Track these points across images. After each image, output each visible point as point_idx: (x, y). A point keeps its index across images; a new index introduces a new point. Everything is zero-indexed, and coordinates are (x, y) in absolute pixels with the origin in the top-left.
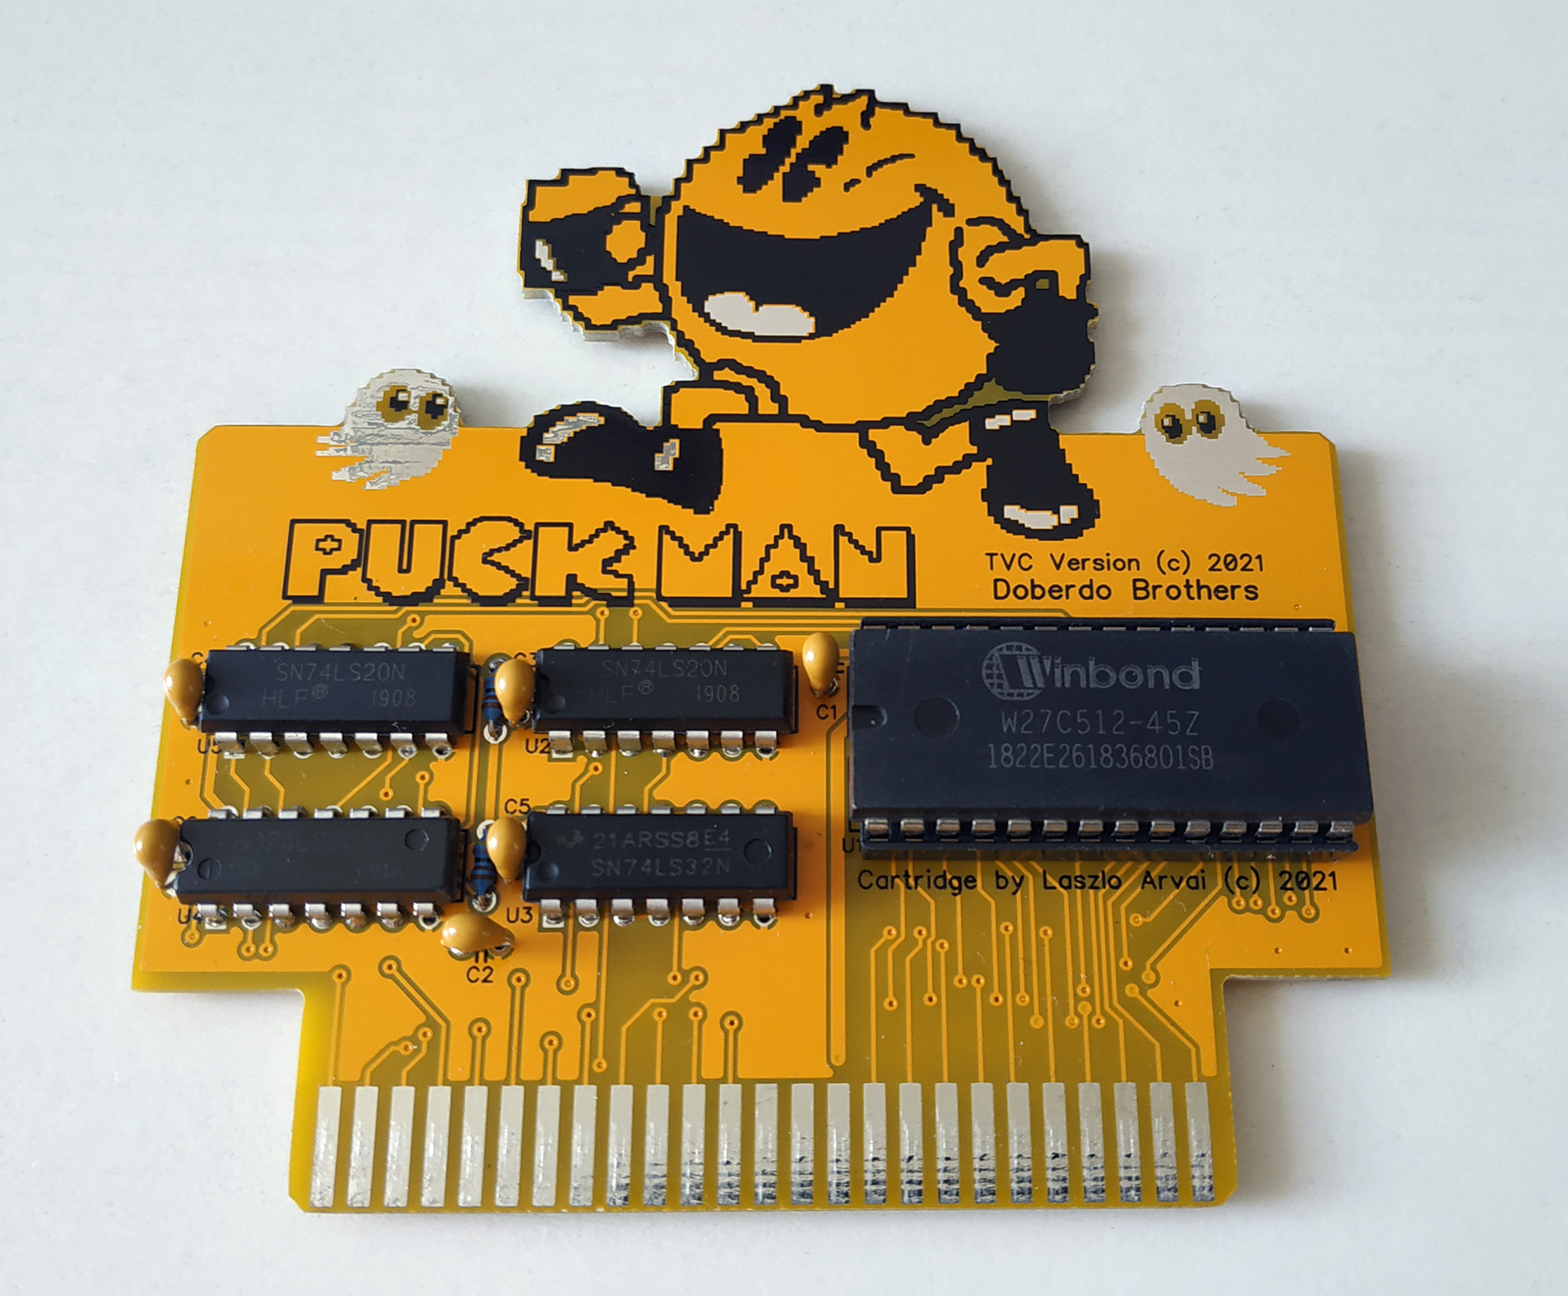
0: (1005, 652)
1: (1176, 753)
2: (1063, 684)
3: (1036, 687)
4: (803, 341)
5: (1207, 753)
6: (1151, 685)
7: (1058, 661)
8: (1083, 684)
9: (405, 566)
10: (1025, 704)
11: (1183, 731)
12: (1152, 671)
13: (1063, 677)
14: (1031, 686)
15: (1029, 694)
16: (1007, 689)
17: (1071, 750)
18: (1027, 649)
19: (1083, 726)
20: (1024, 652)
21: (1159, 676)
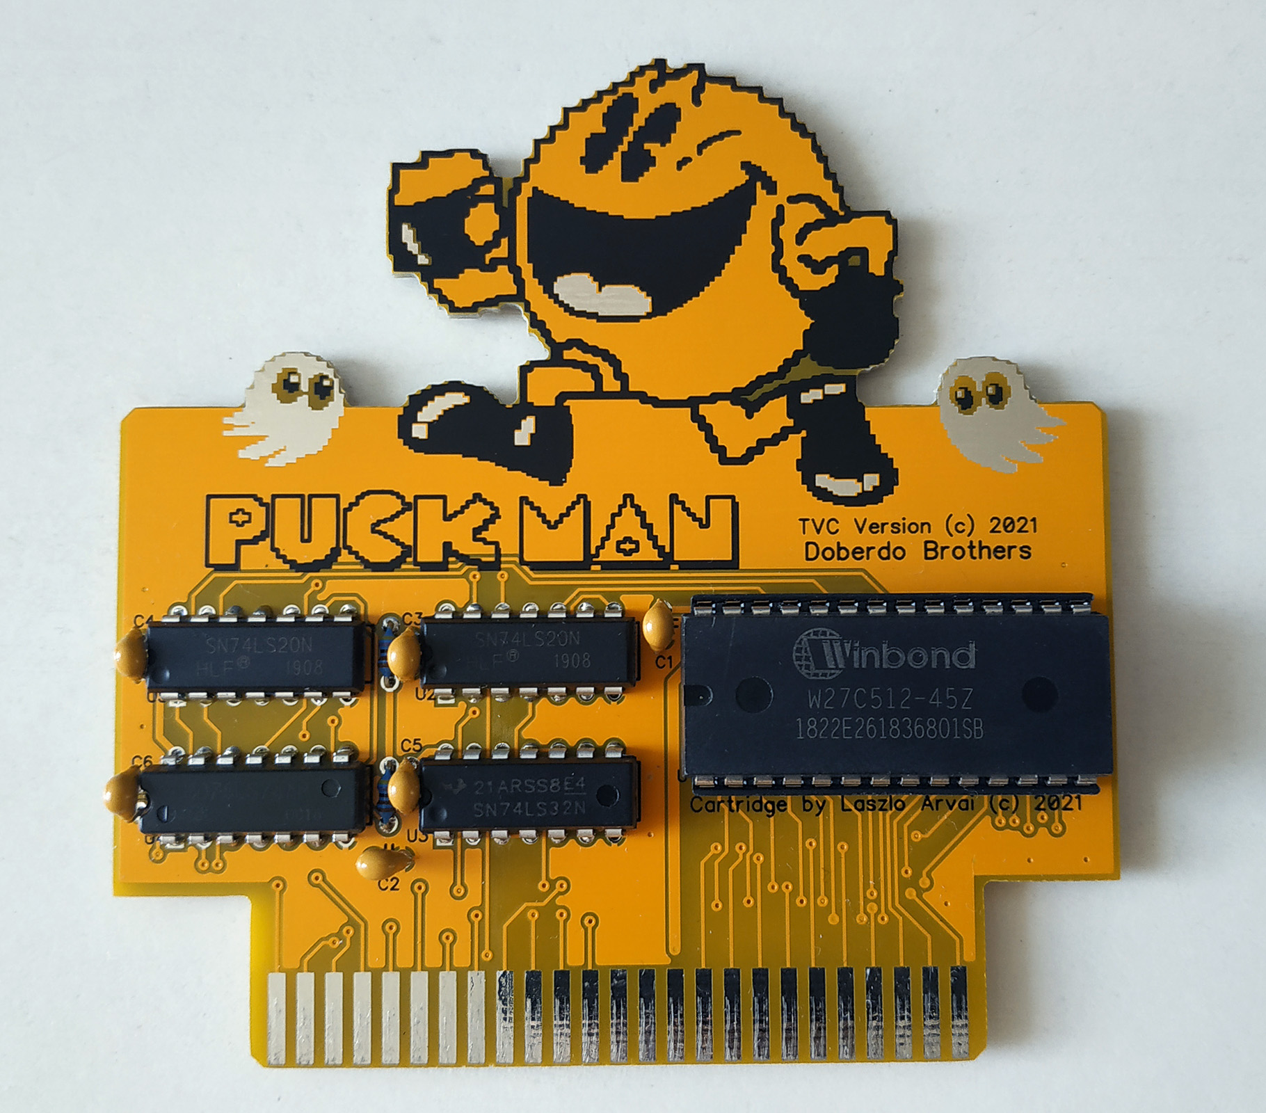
0: (812, 637)
1: (952, 724)
2: (860, 665)
3: (837, 668)
4: (641, 320)
5: (978, 725)
6: (934, 665)
7: (857, 645)
8: (877, 665)
9: (306, 537)
10: (829, 683)
11: (959, 705)
12: (935, 653)
13: (860, 659)
14: (834, 667)
15: (831, 675)
16: (813, 670)
17: (866, 722)
18: (831, 634)
19: (876, 702)
20: (829, 637)
21: (941, 656)
